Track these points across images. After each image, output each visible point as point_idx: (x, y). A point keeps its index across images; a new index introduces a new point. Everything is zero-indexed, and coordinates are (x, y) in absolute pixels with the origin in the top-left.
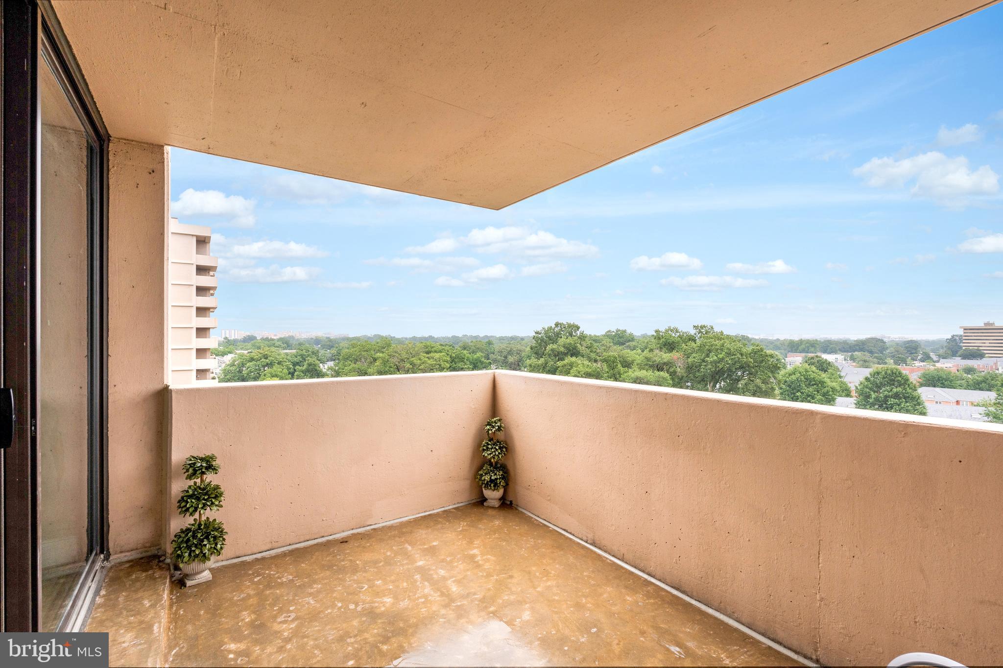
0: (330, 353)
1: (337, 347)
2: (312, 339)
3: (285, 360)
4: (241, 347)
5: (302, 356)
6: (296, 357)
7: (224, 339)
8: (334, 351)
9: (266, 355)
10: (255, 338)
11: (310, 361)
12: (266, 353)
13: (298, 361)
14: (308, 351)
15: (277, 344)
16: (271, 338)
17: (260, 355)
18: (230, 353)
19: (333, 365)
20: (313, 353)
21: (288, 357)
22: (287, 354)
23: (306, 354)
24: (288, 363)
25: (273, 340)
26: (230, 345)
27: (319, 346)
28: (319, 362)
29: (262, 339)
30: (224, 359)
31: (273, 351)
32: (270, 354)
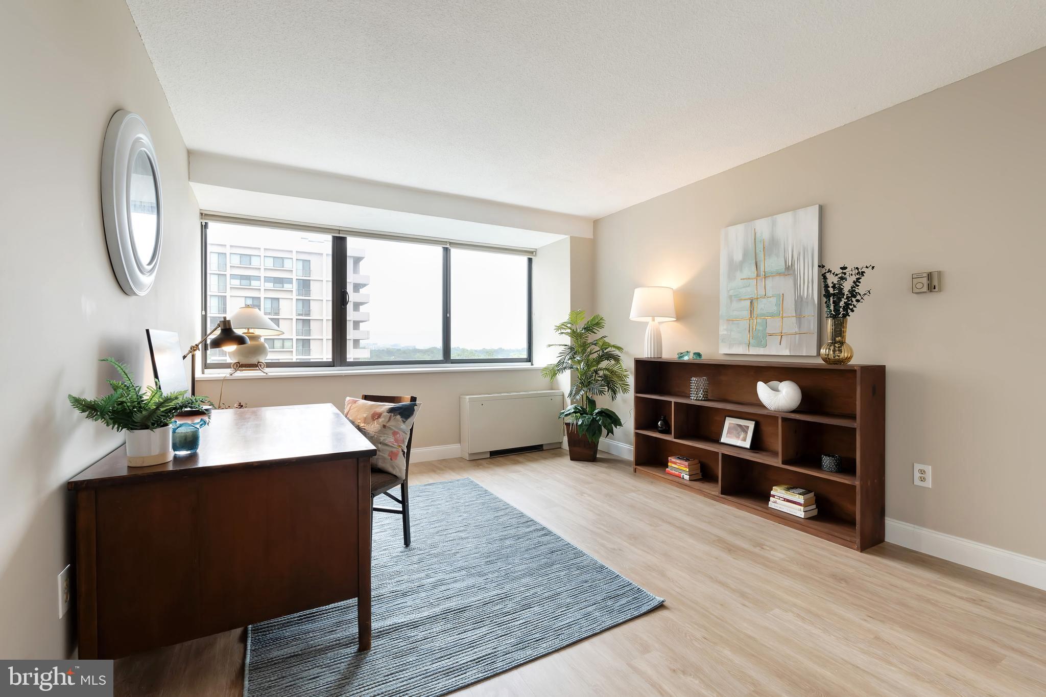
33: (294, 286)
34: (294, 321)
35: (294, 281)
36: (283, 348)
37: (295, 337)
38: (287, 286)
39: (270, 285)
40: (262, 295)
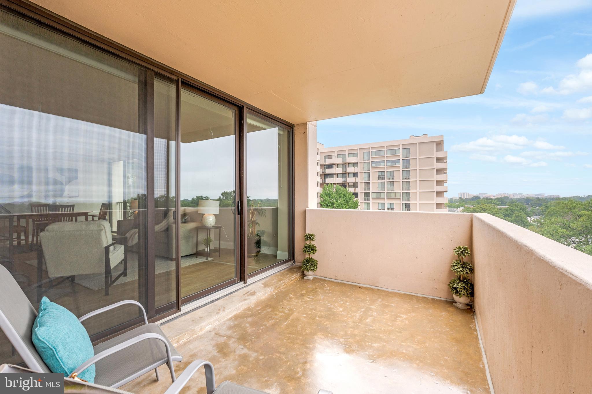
0: (538, 209)
1: (545, 205)
2: (523, 199)
3: (498, 212)
4: (470, 203)
5: (512, 210)
6: (507, 211)
7: (459, 198)
8: (542, 208)
9: (484, 208)
10: (479, 198)
11: (517, 214)
12: (484, 207)
13: (508, 214)
14: (517, 207)
15: (494, 202)
16: (490, 198)
17: (480, 209)
18: (462, 206)
19: (538, 219)
20: (521, 209)
21: (501, 211)
22: (500, 209)
23: (515, 209)
24: (500, 215)
25: (492, 199)
26: (463, 202)
27: (529, 204)
28: (526, 215)
29: (484, 199)
30: (457, 210)
31: (489, 206)
32: (486, 208)
33: (401, 164)
34: (401, 182)
35: (401, 160)
36: (396, 197)
37: (401, 191)
38: (398, 164)
39: (389, 165)
40: (385, 170)
